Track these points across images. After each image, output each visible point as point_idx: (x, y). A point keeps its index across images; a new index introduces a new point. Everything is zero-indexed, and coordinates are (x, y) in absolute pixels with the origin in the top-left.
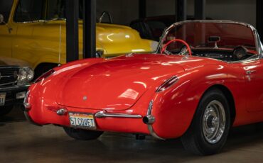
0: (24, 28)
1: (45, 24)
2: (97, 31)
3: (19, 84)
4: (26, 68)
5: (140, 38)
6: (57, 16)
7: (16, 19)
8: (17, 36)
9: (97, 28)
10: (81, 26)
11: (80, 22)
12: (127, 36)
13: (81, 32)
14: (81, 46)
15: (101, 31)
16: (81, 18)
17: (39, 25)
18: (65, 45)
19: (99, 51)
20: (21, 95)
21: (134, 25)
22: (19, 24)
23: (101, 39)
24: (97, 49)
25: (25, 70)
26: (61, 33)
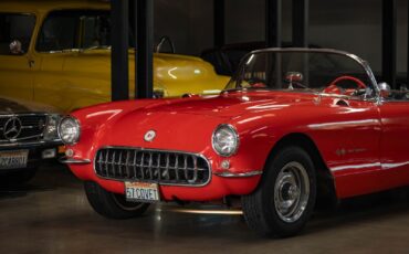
0: (52, 60)
1: (80, 55)
2: (154, 64)
3: (46, 138)
4: (55, 115)
5: (214, 74)
6: (97, 43)
7: (39, 48)
9: (155, 59)
10: (131, 57)
11: (131, 51)
12: (197, 71)
13: (132, 66)
14: (132, 85)
15: (160, 64)
16: (132, 46)
17: (72, 56)
18: (109, 83)
19: (157, 92)
20: (49, 153)
21: (206, 56)
22: (44, 54)
23: (160, 76)
24: (155, 89)
25: (54, 118)
26: (105, 67)
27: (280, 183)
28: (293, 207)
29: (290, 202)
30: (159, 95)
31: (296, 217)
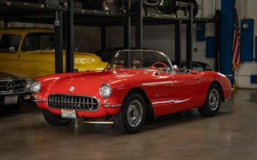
0: (28, 56)
1: (41, 53)
3: (26, 90)
5: (101, 61)
6: (49, 47)
7: (23, 50)
8: (23, 60)
9: (74, 55)
10: (64, 54)
11: (64, 51)
12: (93, 60)
15: (77, 57)
16: (64, 49)
17: (37, 53)
20: (27, 97)
21: (98, 53)
22: (25, 53)
23: (77, 62)
24: (75, 68)
25: (29, 81)
26: (52, 58)
27: (130, 109)
28: (136, 120)
29: (134, 118)
30: (77, 71)
31: (137, 124)
